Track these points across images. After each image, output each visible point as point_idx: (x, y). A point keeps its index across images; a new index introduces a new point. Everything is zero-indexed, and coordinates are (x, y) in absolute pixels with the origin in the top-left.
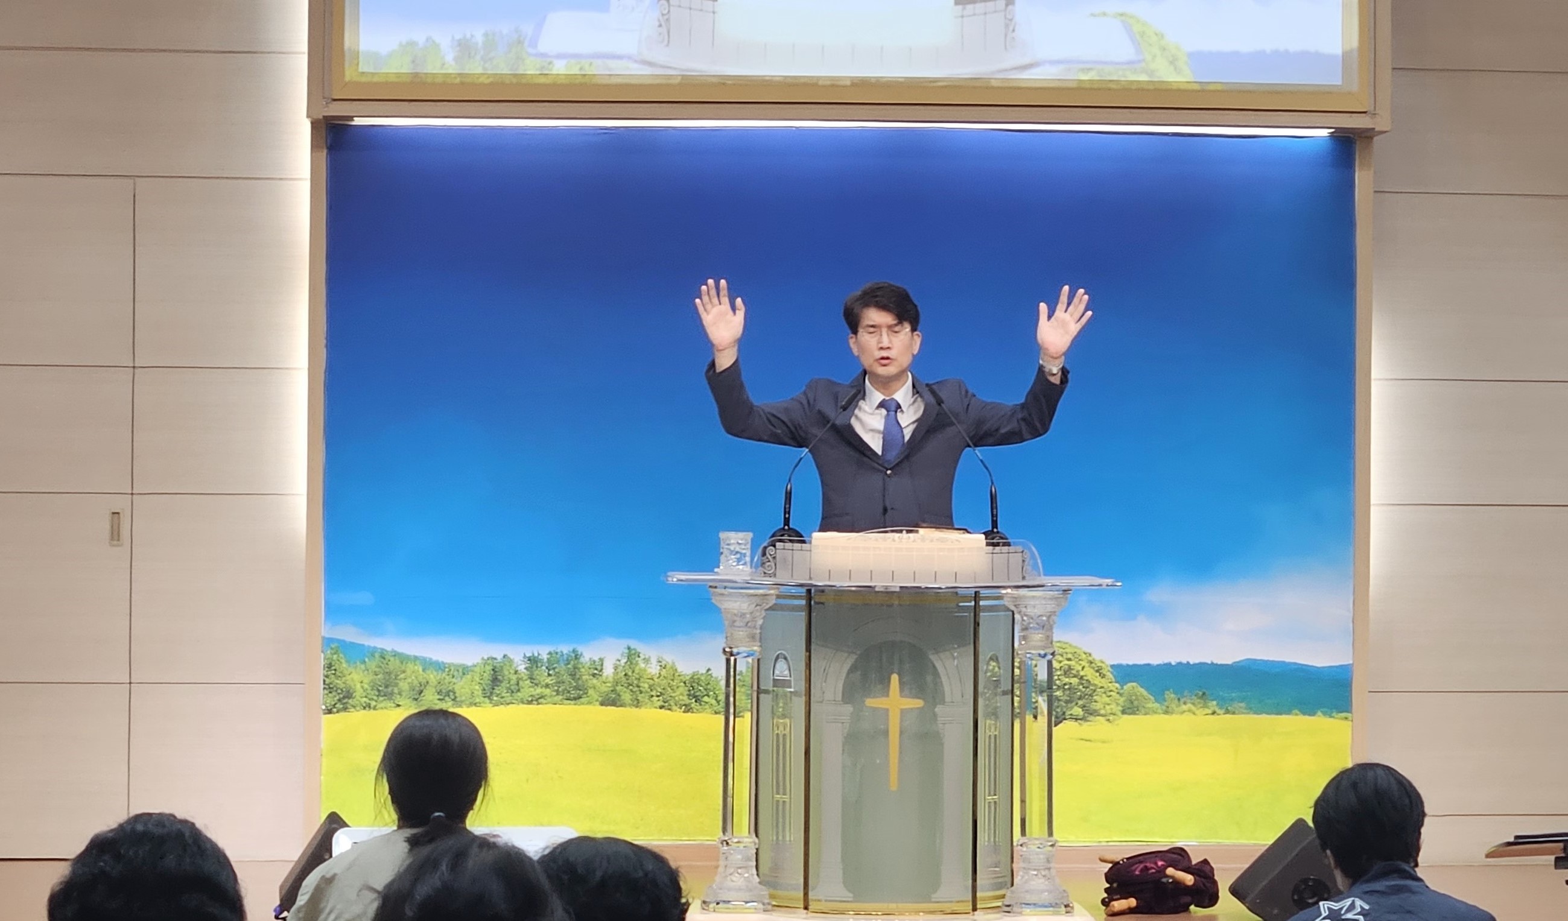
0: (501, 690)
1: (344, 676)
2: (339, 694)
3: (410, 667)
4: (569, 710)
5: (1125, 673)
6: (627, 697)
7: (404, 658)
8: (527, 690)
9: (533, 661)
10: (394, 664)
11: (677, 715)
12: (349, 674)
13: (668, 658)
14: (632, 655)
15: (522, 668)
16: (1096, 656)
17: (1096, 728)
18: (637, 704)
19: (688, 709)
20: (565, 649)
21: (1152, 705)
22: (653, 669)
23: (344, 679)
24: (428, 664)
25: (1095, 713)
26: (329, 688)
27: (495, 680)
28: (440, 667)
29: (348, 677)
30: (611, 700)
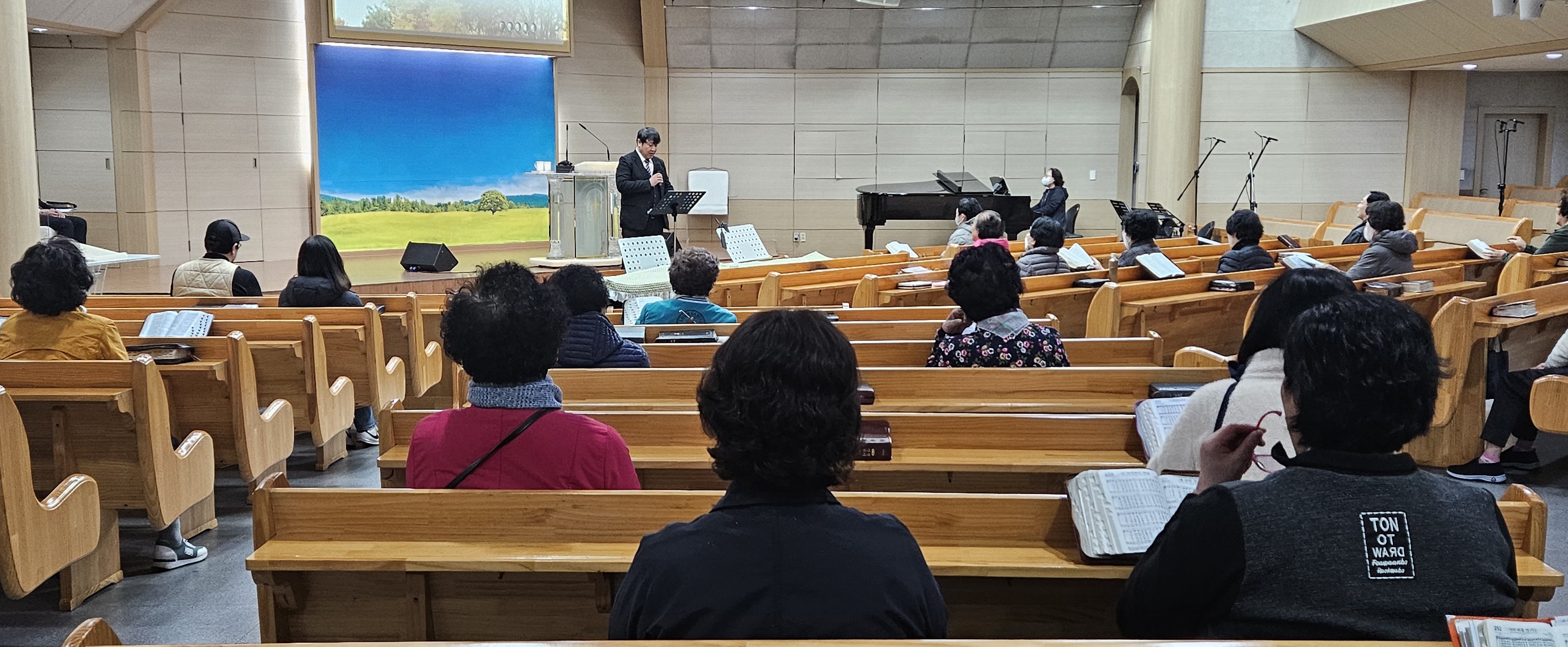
0: (366, 207)
2: (325, 210)
3: (342, 202)
4: (383, 212)
5: (509, 198)
6: (397, 209)
7: (341, 200)
8: (373, 208)
9: (374, 199)
10: (338, 202)
11: (409, 213)
13: (406, 198)
14: (398, 197)
15: (371, 201)
16: (503, 194)
17: (503, 212)
18: (399, 210)
19: (412, 211)
20: (381, 196)
21: (515, 206)
22: (403, 201)
24: (347, 201)
25: (502, 209)
26: (322, 209)
27: (364, 205)
28: (350, 202)
29: (327, 205)
30: (393, 210)
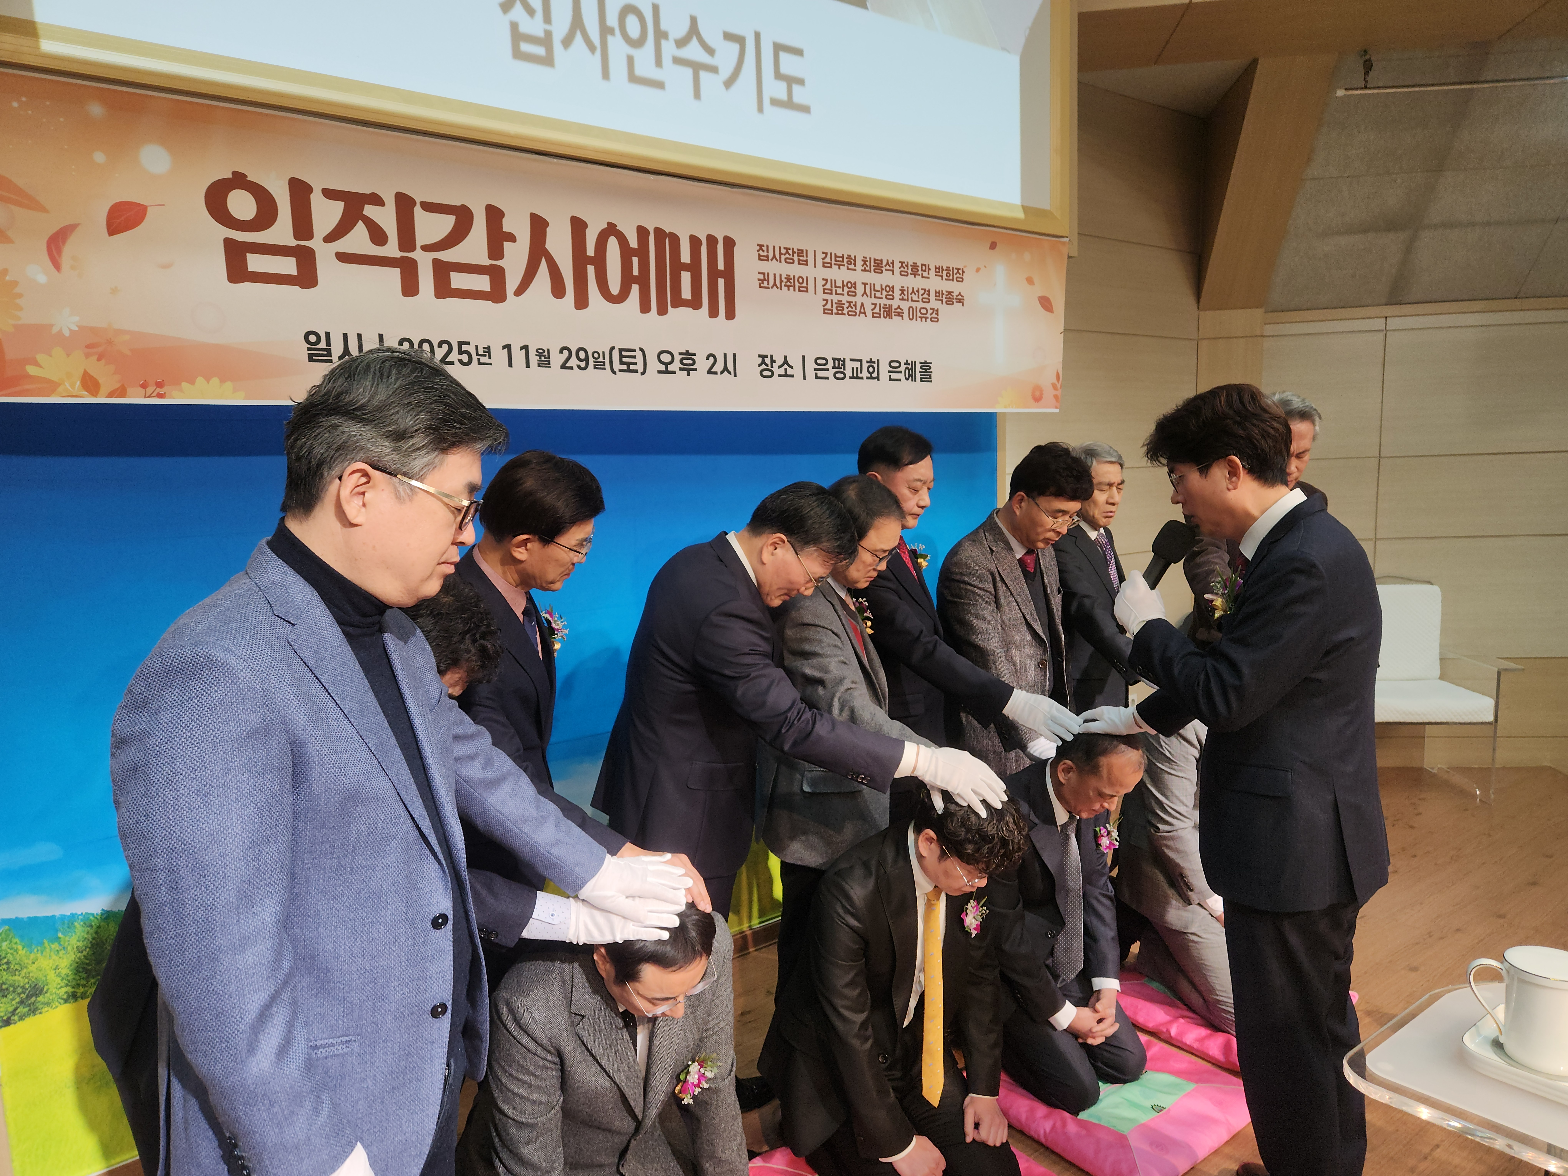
1: (26, 967)
2: (19, 994)
12: (33, 963)
23: (25, 970)
29: (32, 968)
